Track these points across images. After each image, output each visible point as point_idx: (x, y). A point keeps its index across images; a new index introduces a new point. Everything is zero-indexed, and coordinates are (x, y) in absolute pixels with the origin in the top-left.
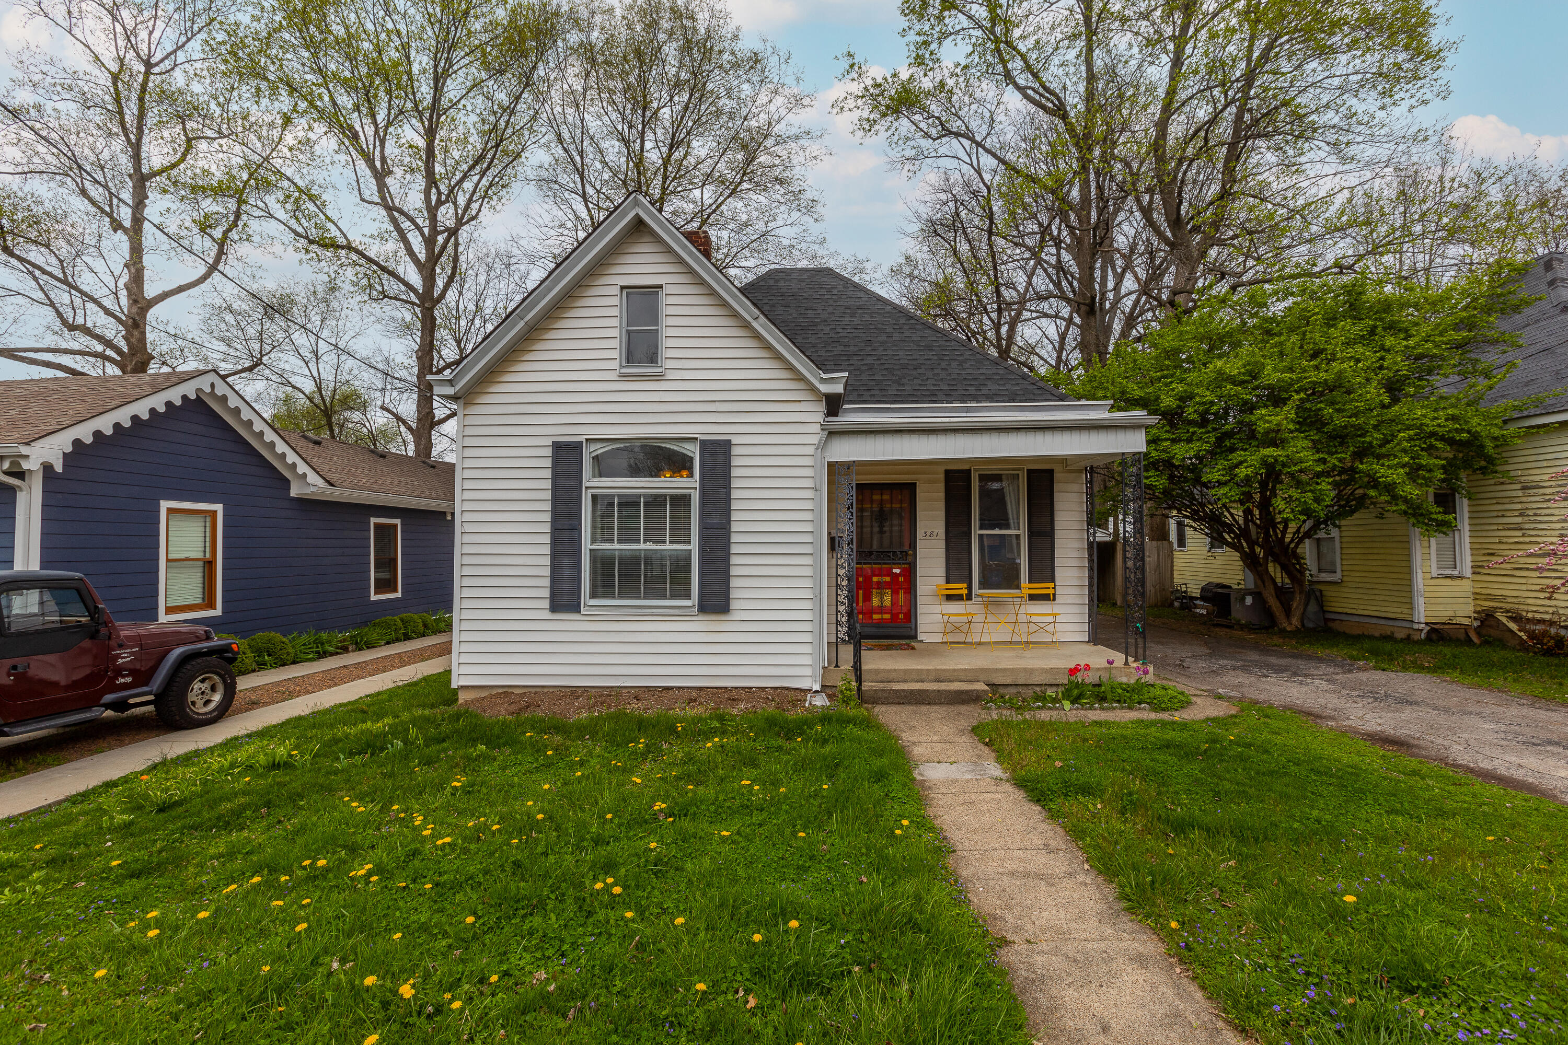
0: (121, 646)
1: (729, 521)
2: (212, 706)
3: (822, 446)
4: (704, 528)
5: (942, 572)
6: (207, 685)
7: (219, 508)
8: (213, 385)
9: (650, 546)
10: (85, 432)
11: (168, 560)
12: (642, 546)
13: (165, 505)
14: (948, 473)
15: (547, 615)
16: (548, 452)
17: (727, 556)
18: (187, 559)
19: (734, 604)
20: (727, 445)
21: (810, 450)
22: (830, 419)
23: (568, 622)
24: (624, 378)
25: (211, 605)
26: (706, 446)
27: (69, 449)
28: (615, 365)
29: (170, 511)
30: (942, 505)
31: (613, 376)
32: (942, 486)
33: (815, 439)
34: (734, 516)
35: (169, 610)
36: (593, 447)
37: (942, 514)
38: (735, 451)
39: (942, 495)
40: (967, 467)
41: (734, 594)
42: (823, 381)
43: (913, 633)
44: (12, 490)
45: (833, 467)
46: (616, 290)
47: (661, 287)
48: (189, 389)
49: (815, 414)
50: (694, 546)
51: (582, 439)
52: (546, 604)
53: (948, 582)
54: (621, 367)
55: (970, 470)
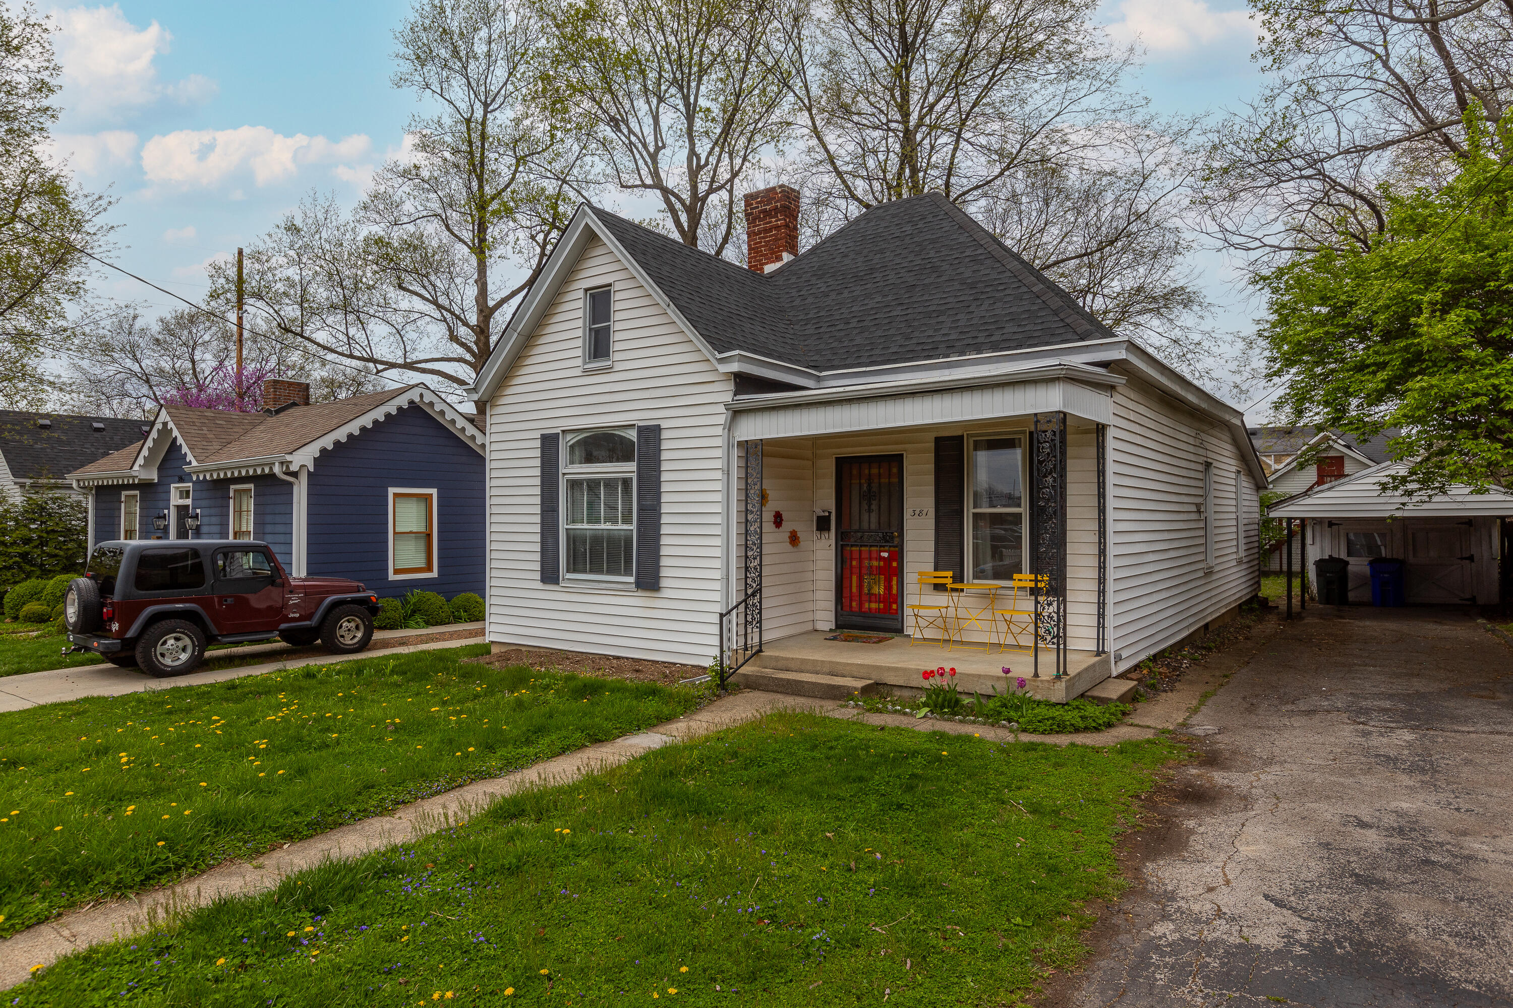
0: (291, 592)
1: (659, 503)
2: (356, 640)
3: (730, 426)
4: (641, 509)
5: (930, 556)
6: (353, 625)
7: (434, 491)
8: (421, 396)
9: (608, 526)
10: (327, 442)
11: (395, 533)
12: (603, 526)
13: (392, 491)
14: (938, 440)
15: (540, 585)
16: (538, 444)
17: (658, 536)
18: (411, 532)
19: (664, 583)
20: (657, 429)
21: (719, 431)
22: (738, 397)
23: (552, 593)
24: (587, 373)
25: (429, 568)
26: (642, 430)
27: (317, 455)
28: (579, 362)
29: (395, 495)
30: (931, 478)
31: (578, 372)
32: (931, 456)
33: (721, 419)
34: (665, 498)
35: (397, 572)
36: (569, 437)
37: (931, 489)
38: (665, 435)
39: (931, 467)
40: (959, 433)
41: (664, 572)
42: (721, 361)
43: (899, 626)
44: (291, 484)
45: (745, 446)
46: (581, 294)
47: (610, 285)
48: (403, 401)
49: (725, 393)
50: (633, 527)
51: (558, 431)
52: (538, 576)
53: (936, 569)
54: (585, 363)
55: (962, 436)
